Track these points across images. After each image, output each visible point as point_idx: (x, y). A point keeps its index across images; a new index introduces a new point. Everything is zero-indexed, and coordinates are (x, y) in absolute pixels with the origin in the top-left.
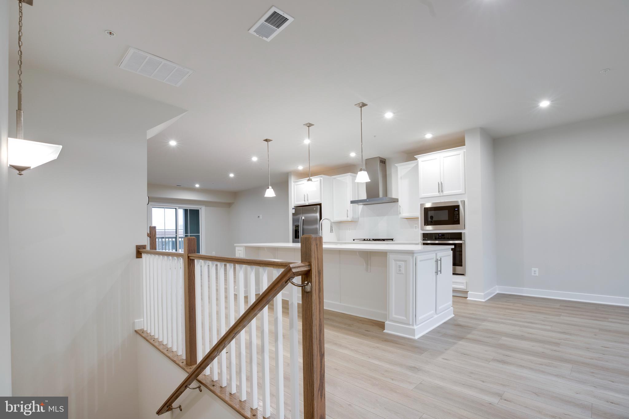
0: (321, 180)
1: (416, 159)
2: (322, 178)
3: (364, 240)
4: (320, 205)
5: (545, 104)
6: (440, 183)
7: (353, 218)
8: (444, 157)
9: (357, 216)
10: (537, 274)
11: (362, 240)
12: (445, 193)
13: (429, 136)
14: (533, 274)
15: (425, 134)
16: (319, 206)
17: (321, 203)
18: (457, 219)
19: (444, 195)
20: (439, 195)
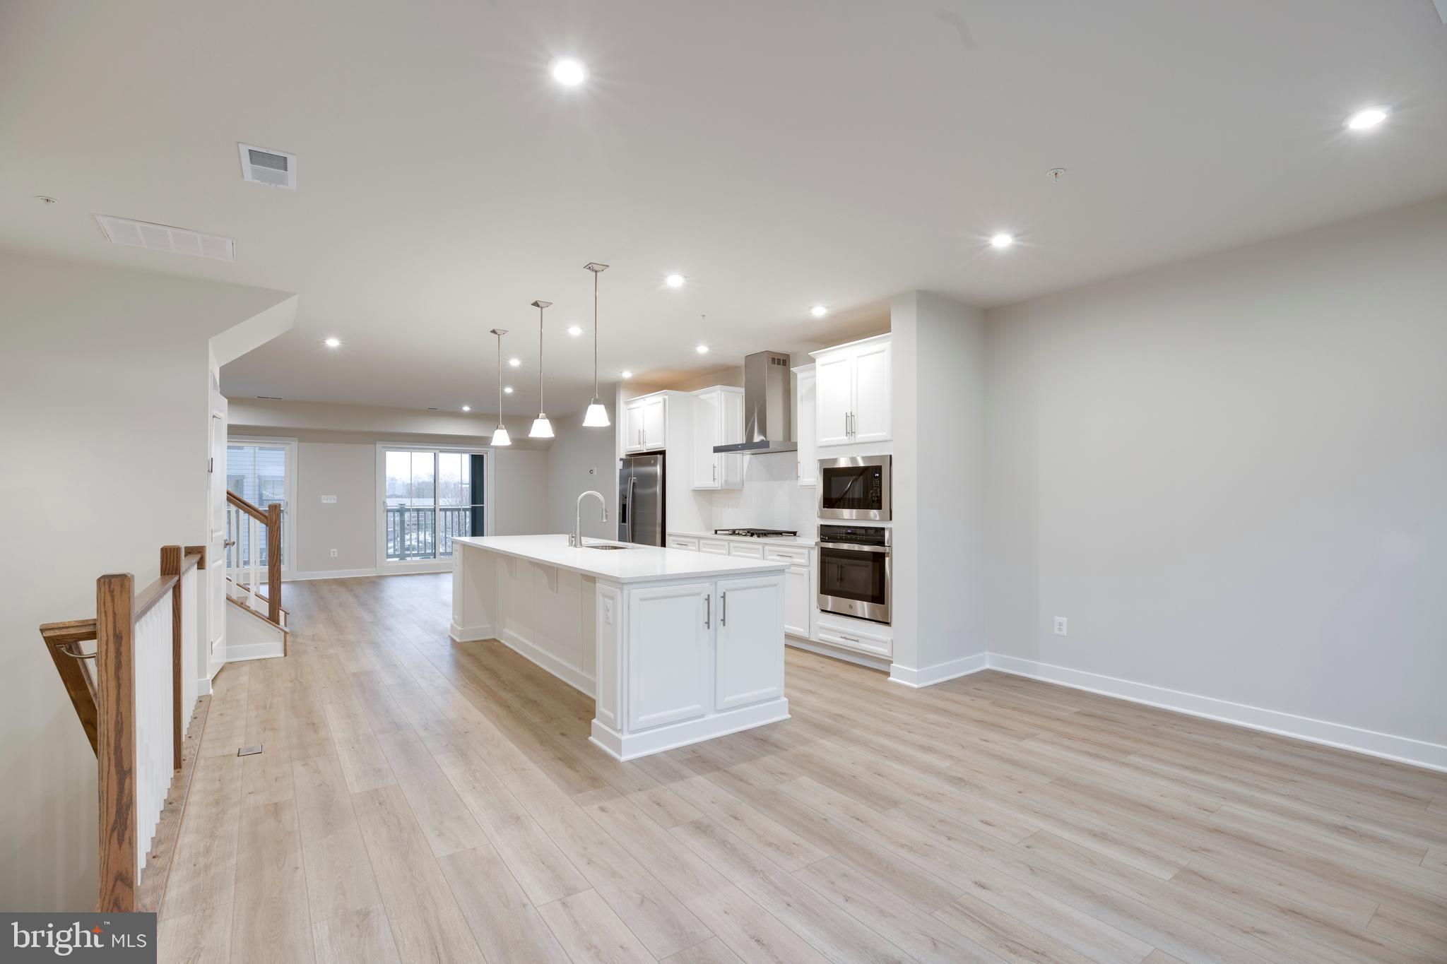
0: (665, 400)
1: (813, 360)
2: (666, 397)
3: (734, 532)
4: (663, 453)
5: (1002, 241)
6: (849, 415)
7: (726, 482)
8: (858, 357)
9: (739, 480)
10: (1064, 632)
11: (727, 532)
12: (860, 437)
13: (819, 311)
14: (1056, 631)
15: (810, 308)
16: (660, 457)
17: (665, 451)
18: (877, 497)
19: (857, 441)
20: (847, 442)
